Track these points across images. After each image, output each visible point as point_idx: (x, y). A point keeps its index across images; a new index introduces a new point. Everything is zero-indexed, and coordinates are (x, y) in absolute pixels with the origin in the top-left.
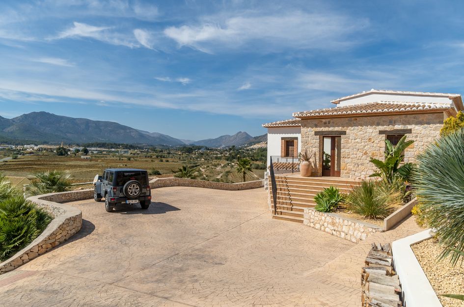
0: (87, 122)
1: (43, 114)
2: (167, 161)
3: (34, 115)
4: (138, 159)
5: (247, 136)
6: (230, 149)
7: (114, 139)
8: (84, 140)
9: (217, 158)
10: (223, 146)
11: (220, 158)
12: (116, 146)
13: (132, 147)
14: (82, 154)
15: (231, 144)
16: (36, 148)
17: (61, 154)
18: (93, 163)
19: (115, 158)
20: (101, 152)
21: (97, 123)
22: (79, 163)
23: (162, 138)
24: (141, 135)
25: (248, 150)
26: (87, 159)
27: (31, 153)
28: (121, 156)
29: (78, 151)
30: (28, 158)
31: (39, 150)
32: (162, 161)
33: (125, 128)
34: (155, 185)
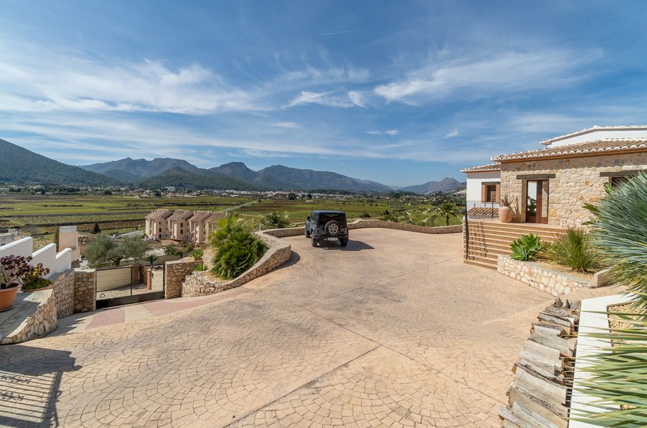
0: (312, 172)
1: (279, 167)
2: (377, 205)
3: (273, 169)
4: (352, 203)
5: (455, 182)
6: (437, 195)
7: (332, 186)
8: (309, 187)
9: (423, 203)
10: (430, 192)
11: (426, 203)
12: (334, 192)
13: (347, 193)
14: (307, 199)
15: (438, 190)
16: (274, 194)
17: (291, 199)
18: (315, 206)
19: (332, 202)
20: (322, 197)
21: (319, 173)
22: (305, 206)
23: (373, 185)
24: (355, 183)
25: (455, 196)
26: (310, 203)
27: (270, 198)
28: (338, 200)
29: (304, 196)
30: (268, 201)
31: (276, 195)
32: (372, 205)
33: (340, 176)
34: (357, 226)
